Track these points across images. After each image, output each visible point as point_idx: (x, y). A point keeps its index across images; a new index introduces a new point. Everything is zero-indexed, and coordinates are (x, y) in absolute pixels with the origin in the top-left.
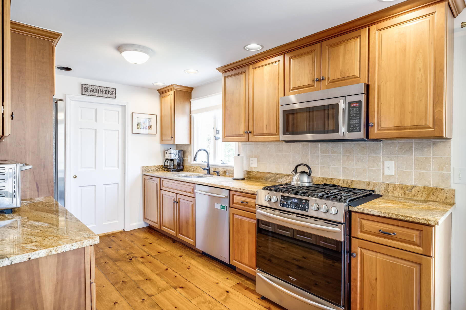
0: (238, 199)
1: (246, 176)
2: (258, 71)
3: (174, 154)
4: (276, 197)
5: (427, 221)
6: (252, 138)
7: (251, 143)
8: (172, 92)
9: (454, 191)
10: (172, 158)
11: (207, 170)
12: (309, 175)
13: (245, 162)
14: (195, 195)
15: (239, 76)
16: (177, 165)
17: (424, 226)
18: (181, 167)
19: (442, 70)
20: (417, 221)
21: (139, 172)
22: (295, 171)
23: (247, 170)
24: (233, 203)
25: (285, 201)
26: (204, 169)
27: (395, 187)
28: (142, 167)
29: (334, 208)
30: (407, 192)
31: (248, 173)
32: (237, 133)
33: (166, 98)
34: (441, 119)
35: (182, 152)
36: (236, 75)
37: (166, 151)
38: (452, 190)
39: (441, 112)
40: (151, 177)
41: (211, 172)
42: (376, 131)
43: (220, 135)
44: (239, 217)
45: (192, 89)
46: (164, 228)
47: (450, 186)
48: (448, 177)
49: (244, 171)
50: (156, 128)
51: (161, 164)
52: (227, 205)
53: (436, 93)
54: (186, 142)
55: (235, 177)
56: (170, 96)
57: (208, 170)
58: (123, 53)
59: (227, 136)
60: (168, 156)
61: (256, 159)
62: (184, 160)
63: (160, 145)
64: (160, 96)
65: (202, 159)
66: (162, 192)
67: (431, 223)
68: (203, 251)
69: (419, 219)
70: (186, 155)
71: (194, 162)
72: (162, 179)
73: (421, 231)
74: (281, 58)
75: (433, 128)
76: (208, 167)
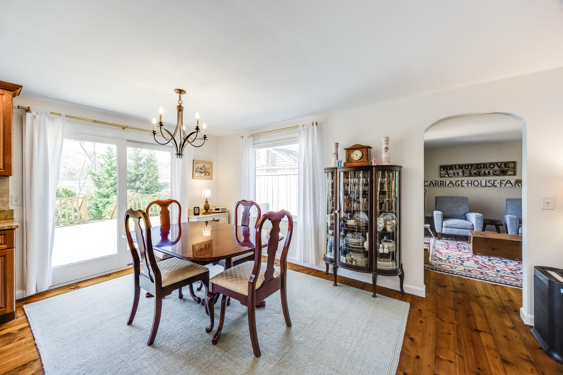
5: (10, 227)
9: (13, 210)
17: (7, 231)
19: (10, 134)
20: (2, 229)
34: (10, 165)
38: (12, 210)
39: (10, 160)
47: (9, 208)
48: (7, 202)
53: (6, 147)
67: (14, 227)
69: (4, 227)
73: (4, 234)
75: (3, 169)
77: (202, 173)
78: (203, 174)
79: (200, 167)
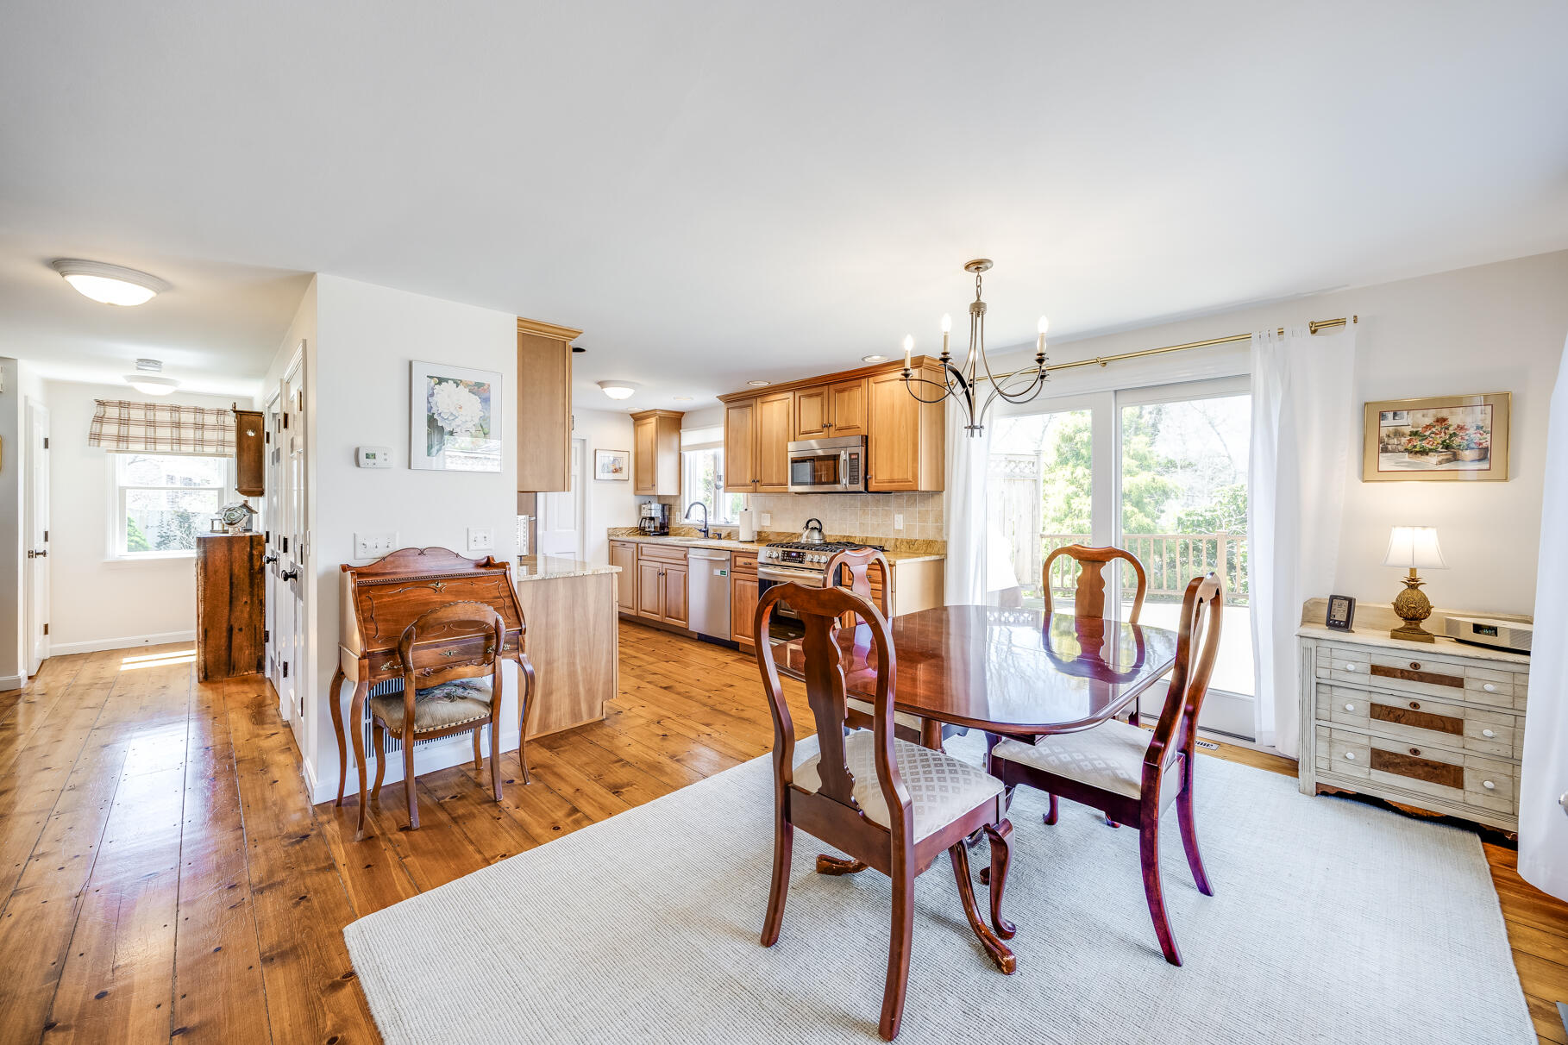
0: (741, 561)
1: (756, 538)
2: (766, 406)
3: (655, 510)
4: (777, 552)
6: (760, 488)
7: (759, 494)
8: (653, 420)
9: (946, 542)
10: (653, 516)
11: (704, 531)
12: (820, 531)
13: (754, 520)
14: (688, 563)
15: (744, 410)
16: (661, 527)
18: (666, 530)
21: (604, 537)
22: (807, 527)
23: (758, 530)
24: (736, 566)
25: (787, 556)
26: (700, 530)
27: (902, 541)
28: (609, 529)
29: (823, 557)
30: (911, 546)
31: (759, 533)
32: (743, 482)
33: (644, 428)
35: (667, 507)
36: (741, 407)
37: (644, 506)
38: (944, 541)
40: (624, 543)
41: (710, 535)
42: (874, 484)
43: (722, 483)
44: (742, 582)
45: (683, 414)
46: (642, 614)
47: (943, 538)
48: (944, 530)
49: (753, 532)
50: (628, 471)
51: (636, 525)
52: (727, 570)
54: (673, 492)
55: (741, 540)
56: (651, 425)
57: (706, 532)
58: (604, 389)
59: (730, 486)
60: (645, 513)
61: (769, 515)
62: (669, 519)
63: (633, 496)
64: (634, 424)
65: (697, 516)
66: (641, 563)
68: (699, 634)
70: (673, 510)
71: (687, 521)
72: (640, 545)
74: (790, 395)
76: (705, 527)
77: (1424, 452)
78: (1432, 460)
79: (1407, 430)
